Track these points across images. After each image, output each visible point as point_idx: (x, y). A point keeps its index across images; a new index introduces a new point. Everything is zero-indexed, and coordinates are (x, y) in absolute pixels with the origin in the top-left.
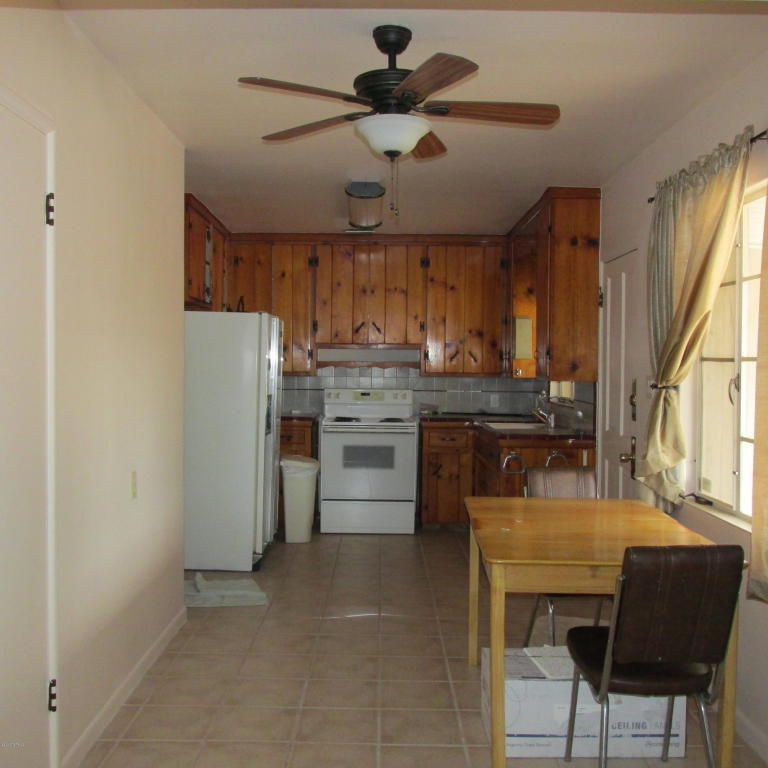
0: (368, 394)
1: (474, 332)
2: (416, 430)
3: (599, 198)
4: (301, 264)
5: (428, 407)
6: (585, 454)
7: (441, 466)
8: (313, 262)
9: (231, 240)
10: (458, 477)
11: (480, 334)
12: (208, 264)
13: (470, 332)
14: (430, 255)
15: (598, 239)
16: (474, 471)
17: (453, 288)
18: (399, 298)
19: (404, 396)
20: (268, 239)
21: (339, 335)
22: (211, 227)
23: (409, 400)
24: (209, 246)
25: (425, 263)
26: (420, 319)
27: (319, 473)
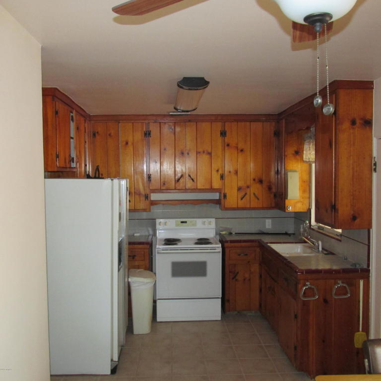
0: (186, 222)
1: (257, 180)
2: (220, 250)
3: (373, 88)
4: (139, 136)
5: (225, 229)
6: (362, 283)
7: (238, 273)
8: (147, 134)
9: (90, 121)
10: (250, 280)
11: (261, 181)
12: (72, 138)
13: (254, 180)
14: (226, 129)
15: (372, 120)
16: (261, 276)
17: (242, 151)
18: (206, 157)
19: (210, 223)
20: (117, 119)
21: (166, 184)
22: (74, 112)
23: (213, 225)
24: (73, 126)
25: (223, 134)
26: (220, 172)
27: (155, 285)
